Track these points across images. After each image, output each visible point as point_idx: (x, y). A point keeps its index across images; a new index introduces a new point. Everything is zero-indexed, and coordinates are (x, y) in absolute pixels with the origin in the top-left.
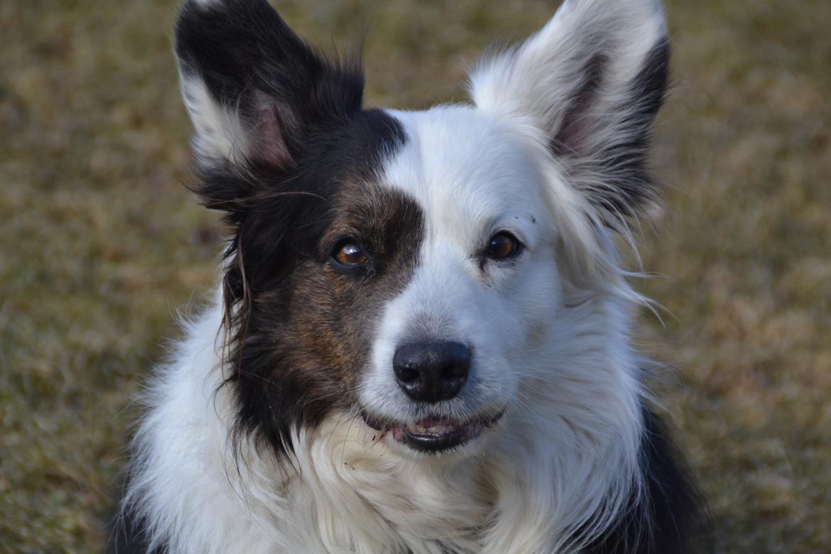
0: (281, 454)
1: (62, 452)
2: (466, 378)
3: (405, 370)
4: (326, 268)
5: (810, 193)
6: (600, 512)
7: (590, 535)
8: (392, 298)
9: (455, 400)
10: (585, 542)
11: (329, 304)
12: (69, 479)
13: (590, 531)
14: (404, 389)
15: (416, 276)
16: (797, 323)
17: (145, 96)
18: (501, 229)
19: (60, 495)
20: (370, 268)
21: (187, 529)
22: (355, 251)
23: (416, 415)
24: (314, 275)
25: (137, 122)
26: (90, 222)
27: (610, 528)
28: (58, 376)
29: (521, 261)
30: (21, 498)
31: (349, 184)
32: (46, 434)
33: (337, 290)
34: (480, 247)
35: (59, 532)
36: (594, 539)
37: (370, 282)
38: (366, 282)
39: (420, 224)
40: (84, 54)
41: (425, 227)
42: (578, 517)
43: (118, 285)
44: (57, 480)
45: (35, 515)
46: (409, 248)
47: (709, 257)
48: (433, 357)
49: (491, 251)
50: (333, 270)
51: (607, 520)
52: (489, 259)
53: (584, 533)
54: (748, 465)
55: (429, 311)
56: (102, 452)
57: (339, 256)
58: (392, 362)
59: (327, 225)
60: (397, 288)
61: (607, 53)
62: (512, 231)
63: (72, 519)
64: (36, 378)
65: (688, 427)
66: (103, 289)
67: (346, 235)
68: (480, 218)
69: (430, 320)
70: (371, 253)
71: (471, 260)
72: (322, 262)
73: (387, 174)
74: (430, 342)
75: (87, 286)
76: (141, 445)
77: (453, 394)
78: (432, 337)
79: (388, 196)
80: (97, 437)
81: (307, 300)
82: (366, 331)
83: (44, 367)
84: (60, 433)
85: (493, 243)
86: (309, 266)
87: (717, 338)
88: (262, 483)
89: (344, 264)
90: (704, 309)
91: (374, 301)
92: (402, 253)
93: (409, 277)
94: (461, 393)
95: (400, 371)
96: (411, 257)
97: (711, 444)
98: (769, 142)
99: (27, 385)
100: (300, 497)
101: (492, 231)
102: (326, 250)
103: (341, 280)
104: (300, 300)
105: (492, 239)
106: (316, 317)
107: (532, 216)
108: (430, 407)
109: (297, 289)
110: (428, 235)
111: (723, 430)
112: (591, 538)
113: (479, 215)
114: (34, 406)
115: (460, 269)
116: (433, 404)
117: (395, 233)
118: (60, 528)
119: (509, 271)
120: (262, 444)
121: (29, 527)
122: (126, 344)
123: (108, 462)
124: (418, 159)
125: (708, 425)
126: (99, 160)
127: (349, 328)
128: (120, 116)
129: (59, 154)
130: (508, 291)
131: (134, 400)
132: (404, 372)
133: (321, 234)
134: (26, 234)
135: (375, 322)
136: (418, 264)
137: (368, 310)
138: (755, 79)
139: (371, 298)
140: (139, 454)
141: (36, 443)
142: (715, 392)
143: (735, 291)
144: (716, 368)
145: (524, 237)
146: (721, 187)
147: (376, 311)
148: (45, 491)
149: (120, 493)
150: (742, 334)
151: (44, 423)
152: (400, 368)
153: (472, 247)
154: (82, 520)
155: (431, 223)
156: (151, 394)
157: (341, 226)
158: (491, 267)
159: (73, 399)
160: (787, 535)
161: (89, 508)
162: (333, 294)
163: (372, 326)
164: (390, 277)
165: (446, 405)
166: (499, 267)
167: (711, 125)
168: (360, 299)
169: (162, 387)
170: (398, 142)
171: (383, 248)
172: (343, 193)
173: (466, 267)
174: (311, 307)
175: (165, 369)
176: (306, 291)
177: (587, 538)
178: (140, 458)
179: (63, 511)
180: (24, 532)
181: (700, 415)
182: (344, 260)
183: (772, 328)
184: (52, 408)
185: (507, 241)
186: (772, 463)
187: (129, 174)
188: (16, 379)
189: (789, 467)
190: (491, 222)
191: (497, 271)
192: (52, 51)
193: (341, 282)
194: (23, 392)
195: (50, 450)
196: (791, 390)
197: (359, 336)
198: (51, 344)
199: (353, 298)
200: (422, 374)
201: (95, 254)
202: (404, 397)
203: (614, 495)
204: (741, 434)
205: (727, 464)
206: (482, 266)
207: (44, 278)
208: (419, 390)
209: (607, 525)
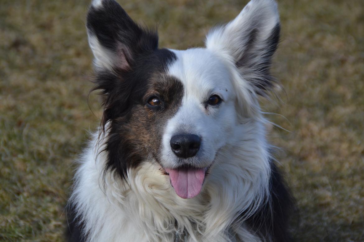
0: (124, 179)
1: (49, 182)
2: (199, 149)
3: (175, 145)
4: (145, 107)
5: (339, 81)
6: (252, 205)
7: (249, 215)
8: (170, 118)
9: (194, 157)
10: (246, 218)
11: (145, 120)
12: (52, 192)
13: (248, 213)
14: (174, 152)
15: (180, 110)
16: (334, 132)
17: (81, 44)
18: (215, 94)
19: (48, 198)
20: (162, 107)
21: (91, 209)
22: (157, 101)
23: (179, 163)
24: (140, 109)
25: (78, 55)
26: (60, 93)
27: (256, 212)
28: (48, 152)
29: (221, 105)
30: (33, 199)
31: (155, 74)
32: (43, 175)
33: (149, 116)
34: (205, 100)
35: (48, 213)
36: (250, 217)
37: (162, 112)
38: (160, 112)
39: (182, 90)
40: (58, 28)
41: (184, 92)
42: (243, 208)
43: (71, 117)
44: (47, 192)
45: (39, 206)
46: (178, 99)
47: (300, 106)
48: (186, 140)
49: (210, 102)
50: (148, 108)
51: (255, 209)
52: (209, 105)
53: (246, 214)
54: (315, 187)
55: (185, 123)
56: (64, 182)
57: (151, 103)
58: (170, 142)
59: (146, 90)
60: (172, 114)
61: (258, 29)
62: (219, 95)
63: (53, 208)
64: (39, 153)
65: (292, 172)
66: (65, 119)
67: (153, 95)
68: (206, 89)
69: (185, 126)
70: (163, 101)
71: (202, 104)
72: (144, 105)
73: (170, 71)
74: (185, 134)
75: (59, 118)
76: (77, 178)
77: (194, 155)
78: (186, 132)
79: (170, 79)
80: (63, 176)
81: (137, 118)
82: (160, 131)
83: (42, 149)
84: (48, 174)
85: (211, 99)
86: (138, 106)
87: (303, 137)
88: (116, 191)
89: (152, 105)
90: (298, 126)
91: (164, 119)
92: (175, 101)
93: (177, 110)
94: (197, 154)
95: (173, 145)
96: (178, 103)
97: (300, 178)
98: (323, 61)
99: (35, 156)
100: (132, 198)
101: (211, 94)
102: (145, 101)
103: (151, 111)
104: (135, 118)
105: (211, 97)
106: (140, 124)
107: (226, 89)
108: (185, 160)
109: (134, 114)
110: (185, 94)
111: (305, 173)
112: (249, 216)
113: (206, 88)
114: (38, 164)
115: (197, 108)
116: (186, 159)
117: (173, 93)
118: (49, 211)
119: (216, 109)
120: (117, 176)
121: (36, 210)
122: (73, 140)
123: (66, 186)
124: (182, 66)
125: (299, 171)
126: (63, 69)
127: (153, 129)
128: (71, 52)
129: (48, 67)
130: (216, 117)
131: (76, 161)
132: (174, 146)
133: (144, 94)
134: (35, 98)
135: (164, 127)
136: (181, 105)
137: (161, 123)
138: (318, 37)
139: (162, 118)
140: (77, 181)
141: (39, 179)
142: (302, 158)
143: (310, 119)
144: (302, 149)
145: (223, 97)
146: (304, 79)
147: (164, 123)
148: (43, 197)
149: (68, 196)
150: (312, 136)
151: (42, 171)
152: (173, 144)
153: (202, 100)
154: (57, 208)
155: (186, 89)
156: (81, 159)
157: (152, 91)
158: (209, 107)
159: (53, 161)
160: (330, 214)
161: (60, 204)
162: (147, 117)
163: (163, 129)
164: (170, 110)
165: (191, 159)
166: (213, 108)
167: (300, 55)
168: (158, 119)
169: (85, 156)
170: (173, 59)
171: (168, 99)
172: (152, 78)
173: (200, 107)
174: (138, 121)
175: (87, 150)
176: (137, 115)
177: (247, 216)
178: (77, 182)
179: (49, 205)
180: (34, 213)
181: (296, 167)
182: (153, 104)
183: (324, 133)
184: (45, 165)
185: (216, 98)
186: (324, 185)
187: (75, 74)
188: (31, 153)
189: (330, 187)
190: (211, 91)
191: (211, 109)
192: (45, 27)
193: (151, 112)
194: (34, 158)
195: (45, 181)
196: (331, 157)
197: (157, 133)
198: (45, 140)
199: (155, 119)
200: (181, 147)
201: (62, 105)
202: (174, 156)
203: (258, 199)
204: (312, 175)
205: (306, 186)
206: (206, 107)
207: (42, 115)
208: (180, 153)
209: (255, 210)
